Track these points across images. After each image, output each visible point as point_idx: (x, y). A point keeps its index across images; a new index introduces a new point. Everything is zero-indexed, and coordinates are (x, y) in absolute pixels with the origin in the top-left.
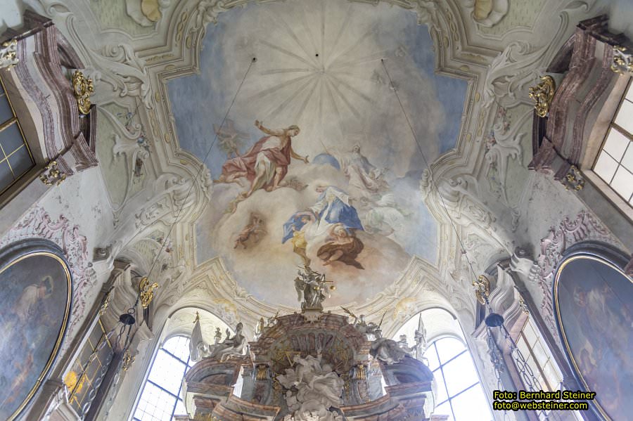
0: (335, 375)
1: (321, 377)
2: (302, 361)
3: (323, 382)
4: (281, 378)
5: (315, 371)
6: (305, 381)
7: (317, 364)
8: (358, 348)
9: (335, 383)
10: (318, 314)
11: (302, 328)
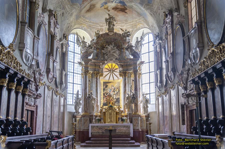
0: (117, 50)
1: (114, 51)
2: (108, 47)
3: (114, 52)
4: (103, 51)
5: (112, 49)
6: (110, 52)
7: (112, 47)
8: (124, 43)
9: (117, 52)
10: (112, 33)
11: (108, 37)
